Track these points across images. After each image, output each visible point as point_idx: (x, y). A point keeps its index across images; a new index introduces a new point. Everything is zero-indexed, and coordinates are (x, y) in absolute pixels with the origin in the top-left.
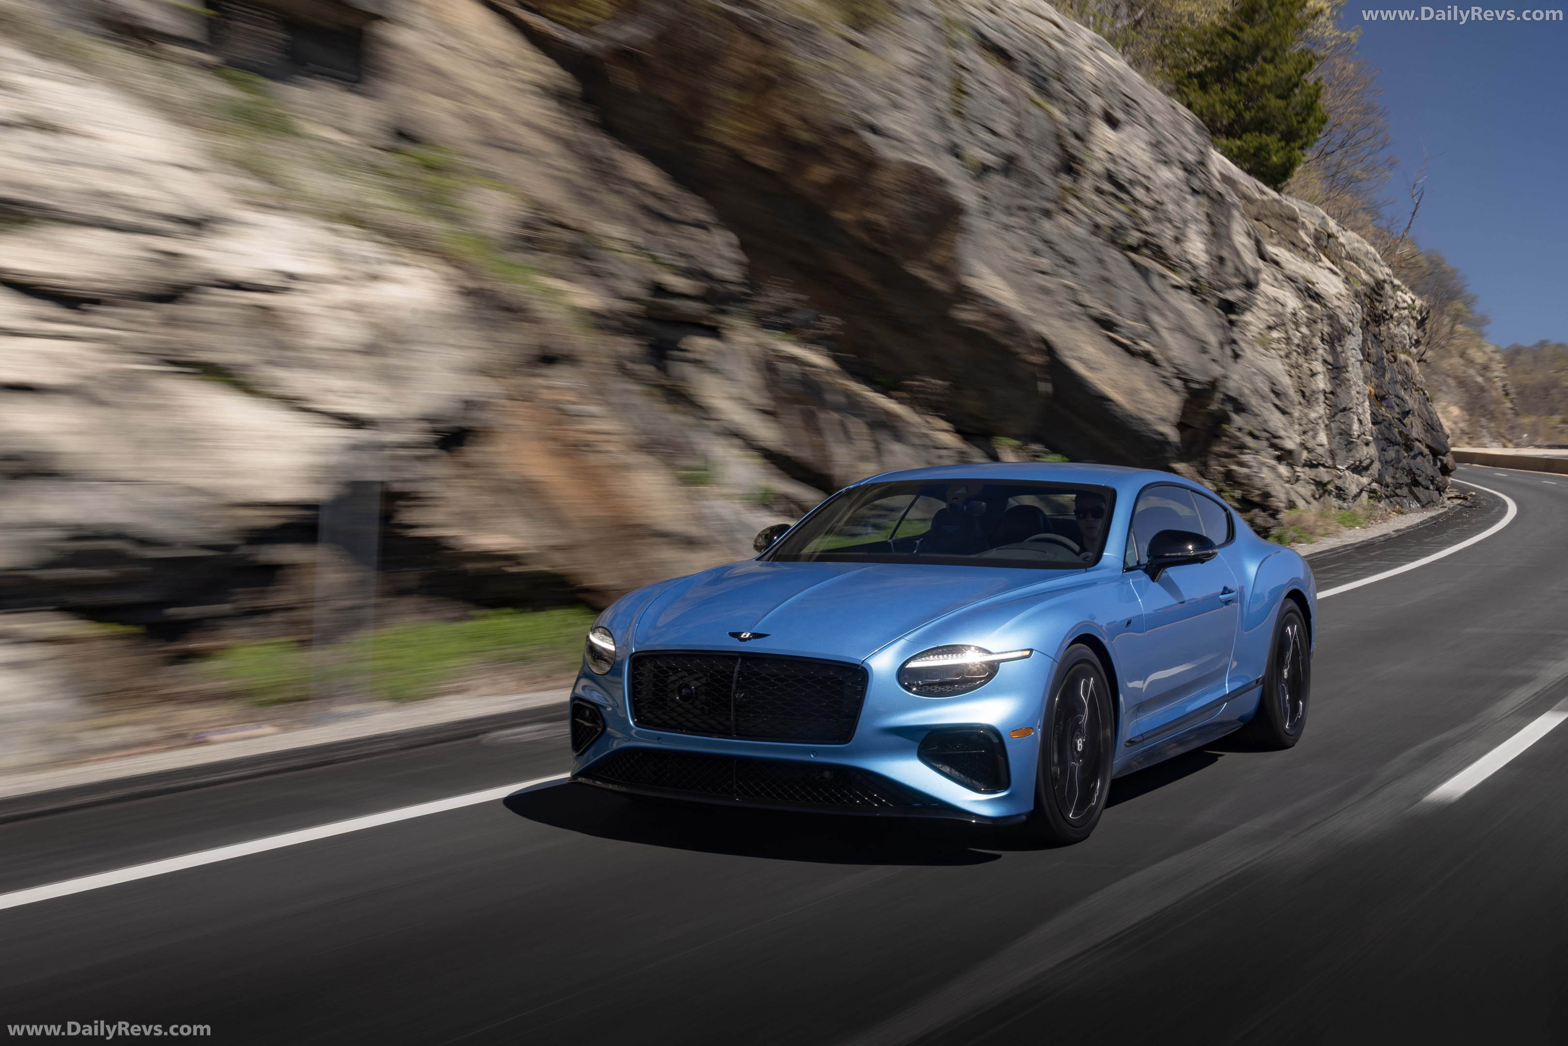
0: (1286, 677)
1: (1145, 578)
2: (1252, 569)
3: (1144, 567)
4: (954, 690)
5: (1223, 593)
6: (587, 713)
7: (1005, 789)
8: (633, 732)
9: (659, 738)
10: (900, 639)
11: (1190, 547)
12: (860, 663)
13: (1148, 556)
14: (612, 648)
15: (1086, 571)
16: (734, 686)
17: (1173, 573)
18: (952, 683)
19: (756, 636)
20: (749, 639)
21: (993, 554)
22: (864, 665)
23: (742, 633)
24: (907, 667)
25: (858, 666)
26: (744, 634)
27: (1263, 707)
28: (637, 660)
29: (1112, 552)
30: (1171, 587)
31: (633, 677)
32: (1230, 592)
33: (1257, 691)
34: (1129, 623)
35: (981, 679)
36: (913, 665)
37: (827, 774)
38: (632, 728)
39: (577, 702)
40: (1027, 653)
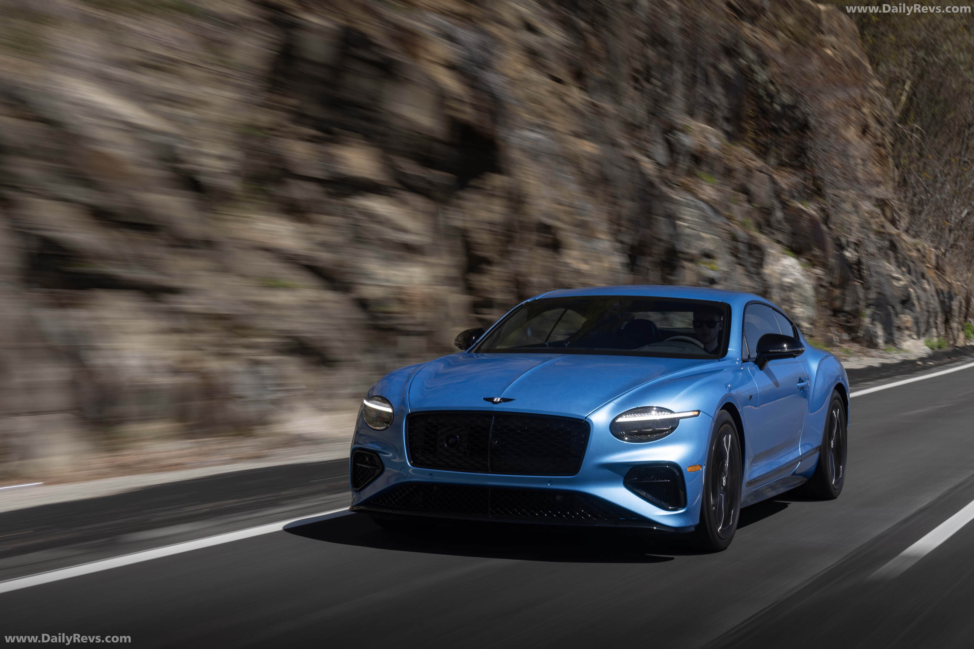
0: (832, 447)
1: (755, 368)
2: (814, 366)
3: (754, 360)
4: (648, 438)
5: (799, 383)
6: (367, 459)
7: (683, 507)
8: (410, 471)
9: (431, 474)
10: (610, 402)
11: (785, 346)
12: (584, 419)
13: (757, 352)
14: (390, 410)
15: (719, 361)
16: (491, 435)
17: (772, 365)
18: (646, 434)
19: (504, 400)
20: (500, 402)
21: (646, 349)
22: (586, 420)
23: (494, 398)
24: (616, 421)
25: (582, 420)
26: (496, 399)
27: (820, 466)
28: (413, 418)
29: (734, 348)
30: (770, 374)
31: (409, 431)
32: (803, 382)
33: (816, 455)
34: (751, 397)
35: (666, 431)
36: (620, 420)
37: (558, 498)
38: (410, 468)
39: (357, 451)
40: (696, 413)
